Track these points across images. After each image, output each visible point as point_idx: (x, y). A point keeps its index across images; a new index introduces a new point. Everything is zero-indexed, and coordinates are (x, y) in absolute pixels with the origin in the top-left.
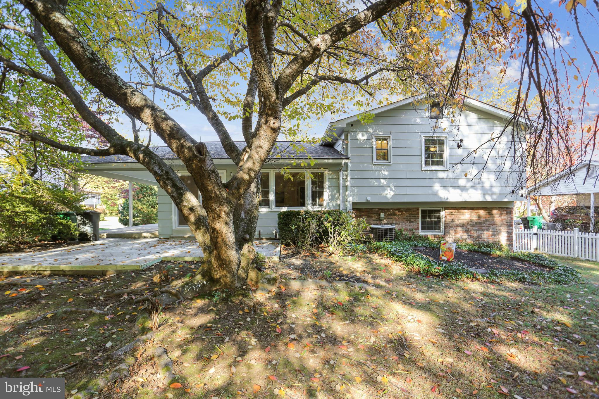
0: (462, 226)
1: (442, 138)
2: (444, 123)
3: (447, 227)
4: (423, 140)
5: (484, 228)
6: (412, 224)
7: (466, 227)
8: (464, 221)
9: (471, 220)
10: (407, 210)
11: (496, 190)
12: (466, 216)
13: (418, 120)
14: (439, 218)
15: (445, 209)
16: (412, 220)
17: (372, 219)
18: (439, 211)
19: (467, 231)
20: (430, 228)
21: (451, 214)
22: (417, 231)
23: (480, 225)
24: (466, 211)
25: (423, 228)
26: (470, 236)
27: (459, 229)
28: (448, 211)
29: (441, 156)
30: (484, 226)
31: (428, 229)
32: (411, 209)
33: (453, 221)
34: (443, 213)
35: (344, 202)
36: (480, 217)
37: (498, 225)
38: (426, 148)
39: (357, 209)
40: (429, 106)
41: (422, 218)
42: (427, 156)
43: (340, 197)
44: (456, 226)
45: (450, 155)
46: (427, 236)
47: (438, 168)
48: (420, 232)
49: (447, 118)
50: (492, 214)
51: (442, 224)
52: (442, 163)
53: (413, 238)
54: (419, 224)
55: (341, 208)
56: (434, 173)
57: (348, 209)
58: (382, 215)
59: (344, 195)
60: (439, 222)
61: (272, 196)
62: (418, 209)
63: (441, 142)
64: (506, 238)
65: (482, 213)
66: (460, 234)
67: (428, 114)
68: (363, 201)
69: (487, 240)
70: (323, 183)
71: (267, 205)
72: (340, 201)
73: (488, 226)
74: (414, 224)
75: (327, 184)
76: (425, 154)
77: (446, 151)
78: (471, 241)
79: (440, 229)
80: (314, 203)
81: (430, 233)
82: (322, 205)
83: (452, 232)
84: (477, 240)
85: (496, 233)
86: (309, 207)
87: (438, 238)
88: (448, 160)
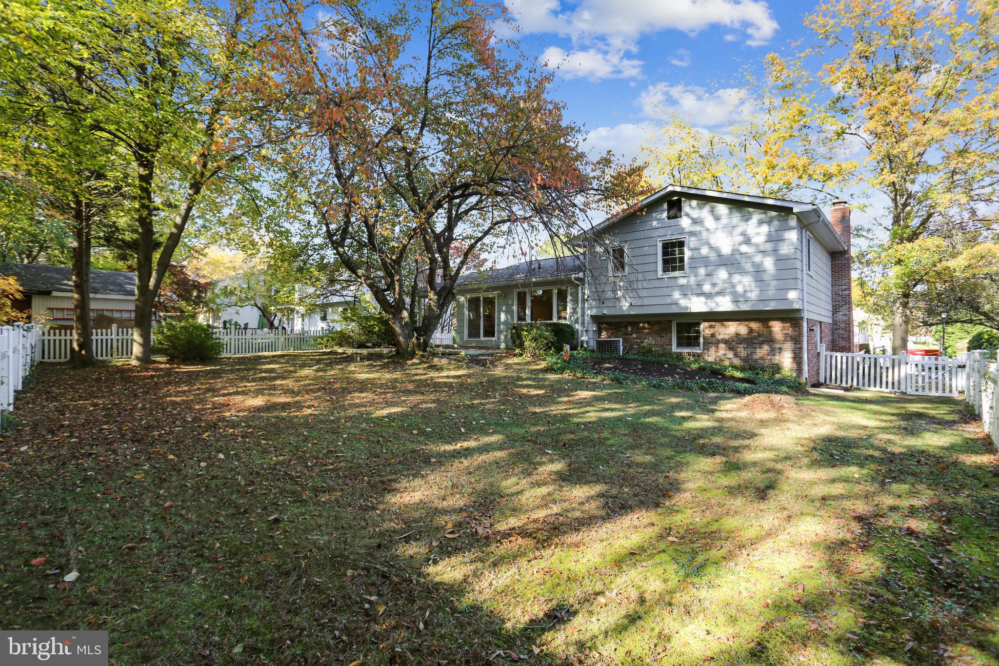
0: (726, 342)
1: (681, 240)
2: (685, 222)
3: (707, 344)
4: (660, 245)
5: (754, 346)
6: (662, 338)
7: (731, 343)
8: (727, 337)
9: (737, 334)
10: (658, 323)
11: (753, 295)
12: (732, 328)
13: (655, 223)
14: (698, 332)
15: (705, 321)
16: (662, 335)
17: (620, 332)
18: (698, 324)
19: (731, 348)
20: (689, 345)
21: (711, 327)
22: (669, 347)
23: (751, 341)
24: (730, 323)
25: (679, 345)
26: (736, 355)
27: (722, 346)
28: (706, 324)
29: (682, 260)
30: (755, 343)
32: (662, 322)
33: (713, 335)
34: (702, 326)
35: (583, 315)
36: (751, 331)
37: (778, 342)
38: (665, 253)
39: (606, 323)
40: (665, 206)
41: (677, 333)
42: (665, 262)
43: (579, 310)
44: (718, 342)
45: (692, 258)
46: (681, 354)
47: (677, 273)
48: (674, 349)
49: (687, 215)
50: (769, 327)
51: (701, 340)
52: (682, 268)
53: (662, 355)
54: (671, 339)
55: (580, 321)
56: (673, 280)
57: (586, 322)
58: (629, 329)
59: (583, 309)
60: (698, 337)
61: (528, 312)
62: (670, 322)
63: (681, 244)
64: (791, 360)
65: (754, 325)
66: (721, 352)
67: (665, 215)
68: (600, 314)
69: (761, 362)
70: (566, 297)
71: (525, 320)
72: (579, 315)
73: (763, 343)
74: (665, 340)
75: (569, 298)
76: (663, 260)
77: (687, 254)
78: (737, 362)
79: (699, 346)
80: (559, 318)
81: (685, 350)
82: (565, 318)
83: (713, 349)
84: (745, 360)
85: (773, 352)
86: (555, 320)
87: (694, 356)
88: (690, 263)
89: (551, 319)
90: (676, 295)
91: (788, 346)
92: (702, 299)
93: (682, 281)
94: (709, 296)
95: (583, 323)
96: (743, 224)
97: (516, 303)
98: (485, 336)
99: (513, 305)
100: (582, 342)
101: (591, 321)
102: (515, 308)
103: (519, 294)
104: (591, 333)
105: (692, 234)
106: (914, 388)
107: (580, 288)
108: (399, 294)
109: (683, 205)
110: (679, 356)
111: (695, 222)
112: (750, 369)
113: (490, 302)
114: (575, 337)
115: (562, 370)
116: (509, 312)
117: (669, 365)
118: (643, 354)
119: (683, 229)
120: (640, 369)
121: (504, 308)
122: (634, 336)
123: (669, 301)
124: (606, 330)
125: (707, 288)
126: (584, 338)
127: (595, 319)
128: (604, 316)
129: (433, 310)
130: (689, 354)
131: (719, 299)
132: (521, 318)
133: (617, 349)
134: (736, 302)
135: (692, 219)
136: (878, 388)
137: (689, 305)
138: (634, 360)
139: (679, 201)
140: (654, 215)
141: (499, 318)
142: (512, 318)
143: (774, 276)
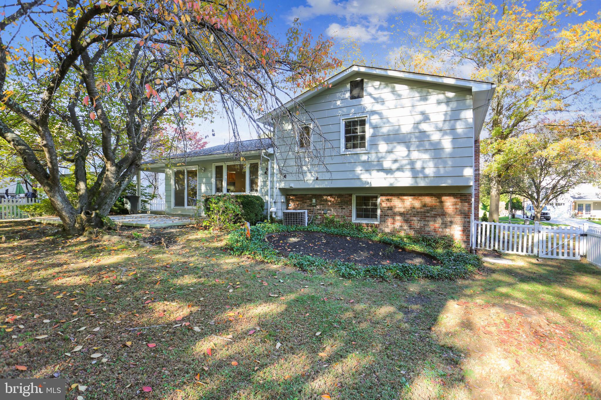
0: (401, 214)
1: (363, 118)
2: (366, 101)
3: (384, 216)
4: (343, 124)
5: (427, 219)
6: (344, 210)
7: (407, 216)
8: (402, 210)
9: (412, 208)
10: (340, 196)
12: (409, 202)
13: (338, 103)
14: (375, 205)
16: (344, 207)
17: (306, 204)
18: (376, 197)
19: (407, 221)
20: (367, 216)
21: (388, 200)
22: (349, 218)
25: (358, 216)
26: (411, 227)
27: (398, 218)
28: (384, 198)
29: (363, 138)
30: (428, 217)
31: (365, 217)
32: (343, 196)
33: (390, 208)
34: (379, 200)
35: (272, 188)
36: (425, 205)
37: (450, 216)
38: (347, 132)
39: (293, 195)
40: (348, 86)
41: (357, 206)
42: (348, 139)
43: (269, 183)
44: (395, 214)
45: (373, 136)
46: (360, 225)
47: (358, 150)
48: (354, 220)
49: (370, 95)
50: (441, 202)
51: (379, 212)
52: (363, 146)
53: (343, 226)
54: (351, 211)
55: (269, 194)
56: (355, 157)
57: (275, 194)
58: (314, 201)
59: (272, 182)
60: (375, 210)
61: (225, 184)
62: (351, 195)
63: (363, 123)
64: (461, 233)
65: (428, 200)
66: (398, 225)
67: (348, 95)
68: (287, 187)
69: (433, 233)
70: (257, 171)
71: (222, 191)
72: (269, 187)
73: (435, 216)
74: (346, 211)
75: (260, 172)
76: (346, 137)
77: (369, 132)
78: (412, 233)
79: (376, 218)
80: (252, 190)
81: (364, 222)
82: (257, 191)
83: (390, 221)
84: (418, 231)
85: (445, 225)
86: (247, 193)
87: (372, 227)
88: (370, 141)
89: (244, 191)
90: (359, 169)
91: (458, 219)
92: (382, 174)
93: (364, 158)
94: (389, 171)
95: (272, 195)
96: (422, 103)
97: (214, 176)
98: (188, 205)
99: (212, 177)
100: (271, 212)
101: (279, 193)
102: (213, 180)
103: (217, 167)
104: (279, 205)
105: (373, 113)
106: (545, 253)
107: (269, 163)
108: (51, 162)
109: (365, 85)
110: (359, 227)
111: (377, 100)
112: (423, 240)
113: (193, 174)
114: (265, 207)
115: (241, 251)
116: (208, 184)
117: (352, 237)
118: (326, 226)
119: (364, 108)
120: (325, 244)
121: (204, 180)
122: (318, 207)
123: (351, 176)
124: (293, 200)
125: (387, 164)
126: (273, 209)
127: (284, 192)
128: (291, 189)
129: (110, 181)
130: (367, 225)
131: (398, 174)
132: (219, 189)
133: (302, 221)
134: (415, 177)
135: (375, 99)
136: (515, 252)
137: (369, 181)
138: (318, 232)
139: (362, 81)
140: (338, 95)
141: (200, 189)
142: (211, 190)
143: (450, 154)
